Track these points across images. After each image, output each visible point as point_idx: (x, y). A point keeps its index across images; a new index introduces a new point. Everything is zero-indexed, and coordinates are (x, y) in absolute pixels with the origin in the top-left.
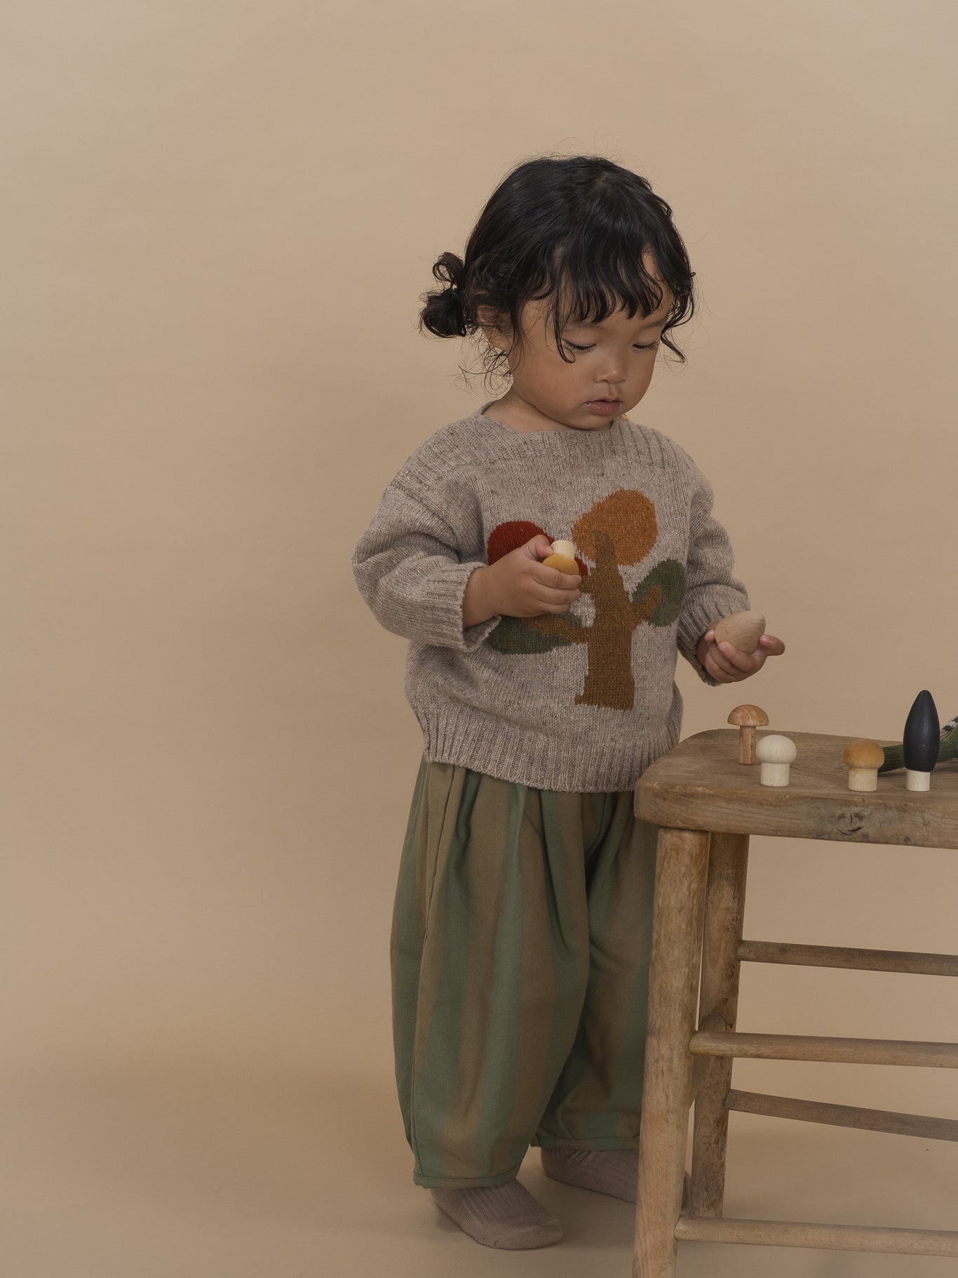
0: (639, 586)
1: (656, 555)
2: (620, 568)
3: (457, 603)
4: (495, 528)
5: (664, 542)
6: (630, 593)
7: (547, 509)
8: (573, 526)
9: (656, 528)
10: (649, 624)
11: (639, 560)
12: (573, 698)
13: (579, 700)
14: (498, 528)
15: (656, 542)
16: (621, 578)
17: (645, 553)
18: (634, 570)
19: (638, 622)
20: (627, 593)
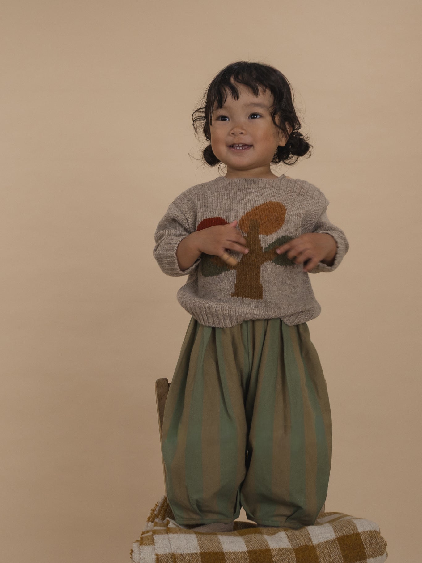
0: (270, 245)
1: (280, 233)
2: (260, 236)
3: (173, 252)
4: (202, 220)
5: (286, 228)
6: (263, 248)
7: (229, 210)
8: (240, 219)
9: (284, 220)
10: (272, 263)
11: (271, 234)
12: (230, 294)
13: (233, 295)
14: (204, 220)
15: (282, 227)
16: (260, 241)
17: (274, 230)
18: (268, 237)
19: (266, 261)
20: (262, 247)
